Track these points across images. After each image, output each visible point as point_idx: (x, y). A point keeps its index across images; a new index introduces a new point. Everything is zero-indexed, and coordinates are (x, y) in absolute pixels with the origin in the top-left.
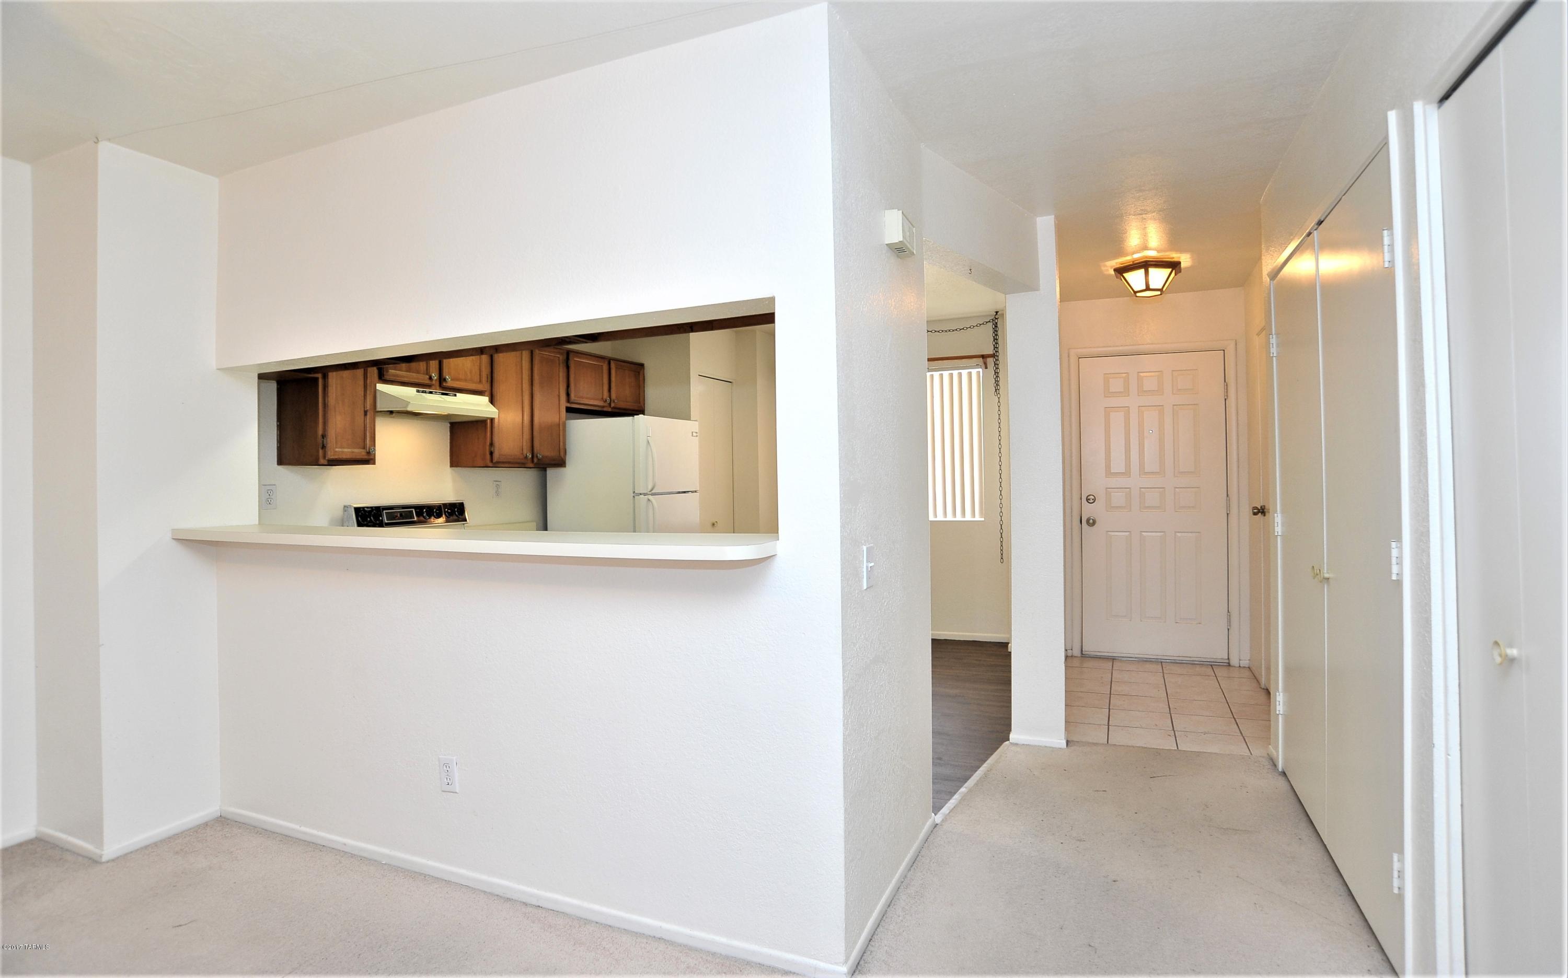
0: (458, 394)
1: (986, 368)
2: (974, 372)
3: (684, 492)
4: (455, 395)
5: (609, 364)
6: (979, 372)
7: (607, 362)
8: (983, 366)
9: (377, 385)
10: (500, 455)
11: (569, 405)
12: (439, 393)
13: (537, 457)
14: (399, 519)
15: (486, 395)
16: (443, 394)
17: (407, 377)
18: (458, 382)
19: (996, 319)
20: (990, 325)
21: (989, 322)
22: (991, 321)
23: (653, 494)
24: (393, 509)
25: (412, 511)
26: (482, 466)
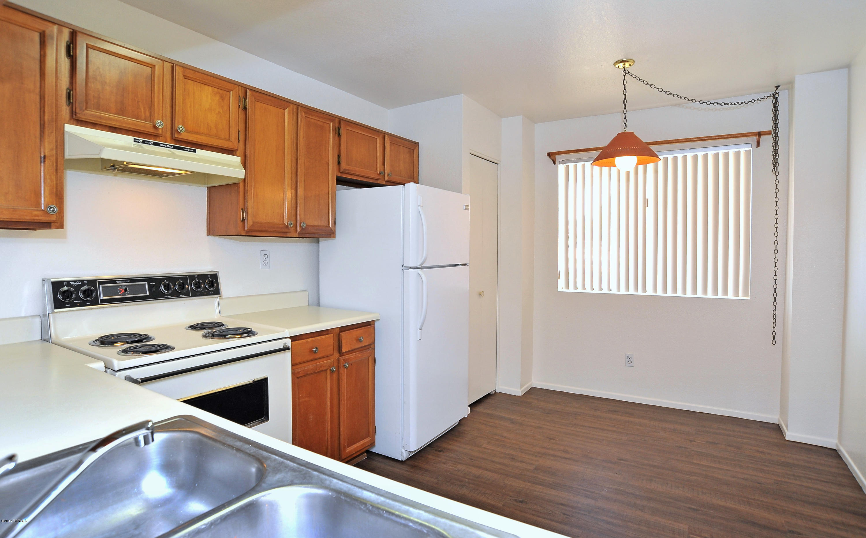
0: (197, 150)
1: (758, 146)
2: (743, 150)
3: (455, 265)
4: (195, 151)
5: (384, 138)
6: (748, 152)
7: (381, 136)
8: (755, 144)
9: (66, 125)
10: (253, 222)
11: (340, 175)
12: (170, 146)
13: (301, 226)
14: (123, 294)
15: (238, 153)
16: (175, 148)
17: (116, 121)
18: (196, 136)
19: (776, 93)
20: (771, 100)
21: (770, 96)
22: (772, 95)
23: (422, 268)
24: (116, 283)
25: (145, 284)
26: (234, 234)
